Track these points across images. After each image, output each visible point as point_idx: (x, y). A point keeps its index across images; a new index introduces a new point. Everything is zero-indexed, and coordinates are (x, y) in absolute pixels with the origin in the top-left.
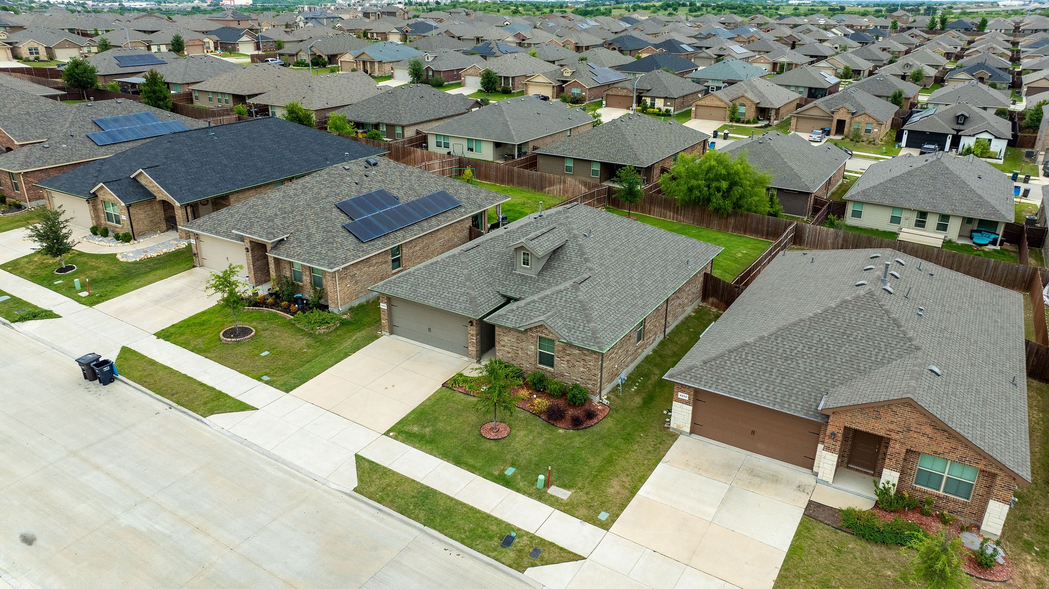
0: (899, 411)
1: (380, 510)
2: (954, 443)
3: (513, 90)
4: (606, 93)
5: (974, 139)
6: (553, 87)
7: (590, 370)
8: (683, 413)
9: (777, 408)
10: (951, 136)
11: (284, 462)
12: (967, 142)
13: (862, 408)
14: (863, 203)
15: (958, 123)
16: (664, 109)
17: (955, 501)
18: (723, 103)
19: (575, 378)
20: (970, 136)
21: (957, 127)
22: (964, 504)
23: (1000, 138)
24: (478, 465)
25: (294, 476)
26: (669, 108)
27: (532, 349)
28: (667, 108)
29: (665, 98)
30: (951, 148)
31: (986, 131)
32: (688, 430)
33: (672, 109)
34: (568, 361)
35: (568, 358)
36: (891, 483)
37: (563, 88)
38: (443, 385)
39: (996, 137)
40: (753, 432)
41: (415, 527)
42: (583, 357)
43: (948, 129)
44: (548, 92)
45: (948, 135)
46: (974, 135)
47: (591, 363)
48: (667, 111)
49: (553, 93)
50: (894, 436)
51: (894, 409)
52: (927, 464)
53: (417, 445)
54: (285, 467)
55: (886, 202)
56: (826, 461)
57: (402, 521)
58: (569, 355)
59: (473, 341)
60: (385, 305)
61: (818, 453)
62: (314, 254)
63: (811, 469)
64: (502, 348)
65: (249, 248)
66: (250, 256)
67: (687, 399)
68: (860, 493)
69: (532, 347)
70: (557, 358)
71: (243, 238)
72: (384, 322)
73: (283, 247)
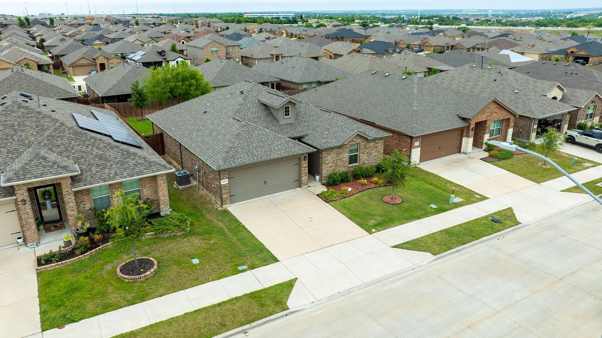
7: (379, 152)
8: (416, 153)
9: (455, 127)
10: (164, 62)
13: (481, 111)
24: (423, 212)
25: (405, 277)
27: (346, 156)
31: (180, 57)
34: (367, 153)
35: (368, 150)
36: (488, 139)
38: (325, 202)
39: (185, 59)
40: (440, 147)
41: (478, 243)
42: (376, 145)
43: (158, 58)
47: (380, 147)
51: (489, 106)
56: (469, 143)
57: (471, 246)
59: (305, 171)
60: (226, 180)
61: (463, 142)
62: (135, 167)
63: (460, 152)
64: (327, 165)
65: (28, 199)
66: (27, 208)
67: (418, 144)
68: (478, 150)
69: (347, 154)
70: (361, 154)
71: (10, 191)
72: (226, 195)
73: (84, 176)
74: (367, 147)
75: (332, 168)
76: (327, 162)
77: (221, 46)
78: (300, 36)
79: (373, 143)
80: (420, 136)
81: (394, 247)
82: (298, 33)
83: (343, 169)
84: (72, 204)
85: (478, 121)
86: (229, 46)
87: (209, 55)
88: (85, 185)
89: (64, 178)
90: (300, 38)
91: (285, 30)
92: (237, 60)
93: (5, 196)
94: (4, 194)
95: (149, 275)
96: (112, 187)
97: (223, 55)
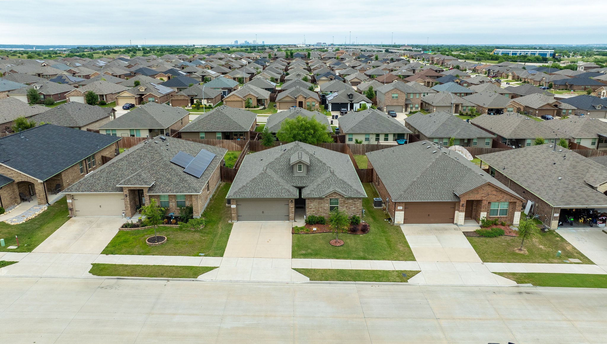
0: (485, 188)
1: (330, 283)
2: (503, 195)
3: (107, 102)
4: (171, 99)
5: (359, 104)
6: (136, 98)
7: (358, 208)
8: (400, 216)
9: (441, 201)
10: (349, 104)
11: (263, 282)
12: (357, 106)
13: (472, 191)
14: (352, 134)
15: (350, 98)
16: (208, 105)
17: (503, 217)
18: (240, 99)
19: (350, 214)
20: (357, 103)
21: (350, 100)
22: (506, 217)
23: (369, 103)
24: (346, 256)
25: (276, 285)
26: (211, 104)
27: (327, 206)
28: (209, 104)
29: (208, 99)
30: (351, 110)
31: (363, 100)
32: (403, 222)
33: (212, 104)
34: (346, 207)
35: (346, 205)
36: (484, 217)
37: (143, 98)
38: (293, 234)
39: (367, 103)
40: (429, 215)
41: (352, 283)
42: (354, 203)
43: (346, 100)
44: (133, 102)
45: (348, 103)
46: (359, 103)
47: (358, 205)
48: (210, 105)
49: (136, 102)
50: (484, 198)
51: (483, 188)
52: (493, 207)
53: (313, 258)
54: (266, 284)
55: (363, 132)
56: (461, 216)
57: (344, 283)
58: (347, 204)
59: (292, 211)
60: (234, 205)
61: (456, 215)
62: (181, 188)
63: (453, 223)
64: (310, 210)
65: (128, 194)
66: (128, 199)
67: (402, 209)
68: (473, 225)
69: (327, 205)
70: (340, 207)
71: (121, 189)
72: (234, 215)
73: (155, 188)
74: (346, 202)
75: (314, 212)
76: (310, 207)
77: (402, 93)
78: (526, 80)
79: (351, 201)
80: (403, 202)
81: (295, 269)
82: (524, 77)
83: (324, 215)
84: (147, 202)
85: (470, 199)
86: (410, 93)
87: (390, 100)
88: (153, 193)
89: (145, 187)
90: (526, 82)
91: (512, 73)
92: (417, 106)
93: (119, 191)
94: (119, 190)
95: (157, 244)
96: (170, 197)
97: (403, 101)
